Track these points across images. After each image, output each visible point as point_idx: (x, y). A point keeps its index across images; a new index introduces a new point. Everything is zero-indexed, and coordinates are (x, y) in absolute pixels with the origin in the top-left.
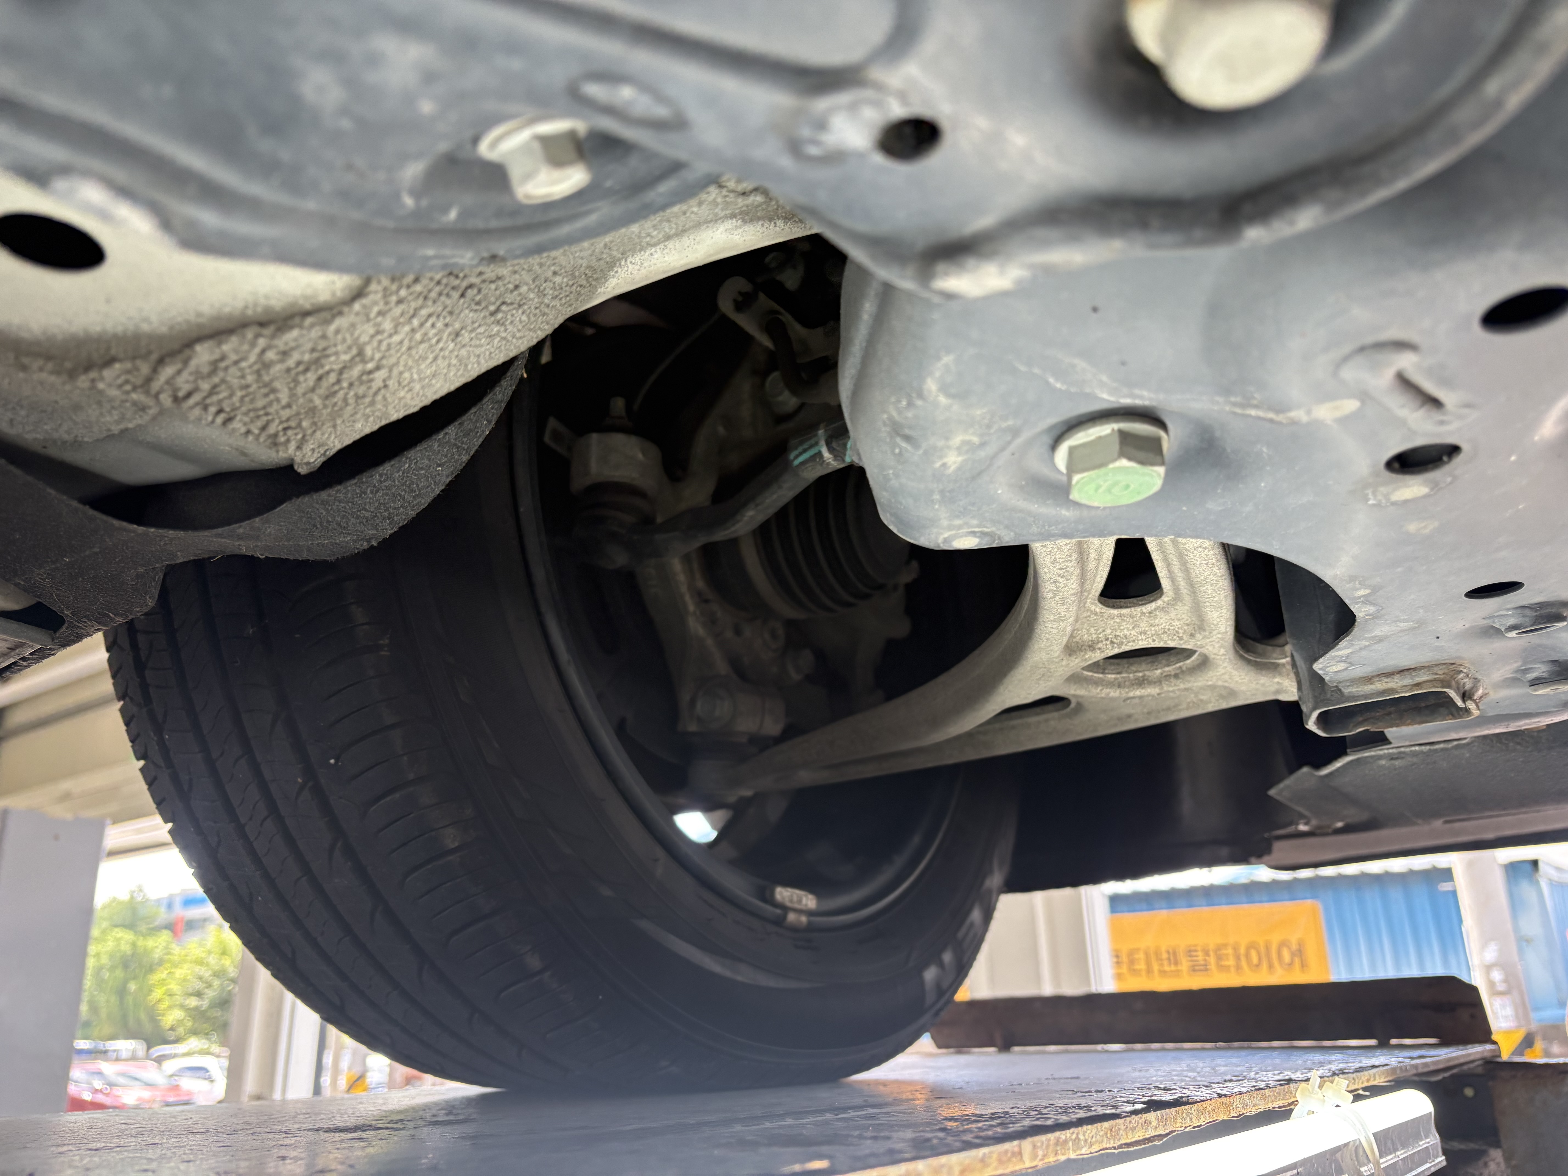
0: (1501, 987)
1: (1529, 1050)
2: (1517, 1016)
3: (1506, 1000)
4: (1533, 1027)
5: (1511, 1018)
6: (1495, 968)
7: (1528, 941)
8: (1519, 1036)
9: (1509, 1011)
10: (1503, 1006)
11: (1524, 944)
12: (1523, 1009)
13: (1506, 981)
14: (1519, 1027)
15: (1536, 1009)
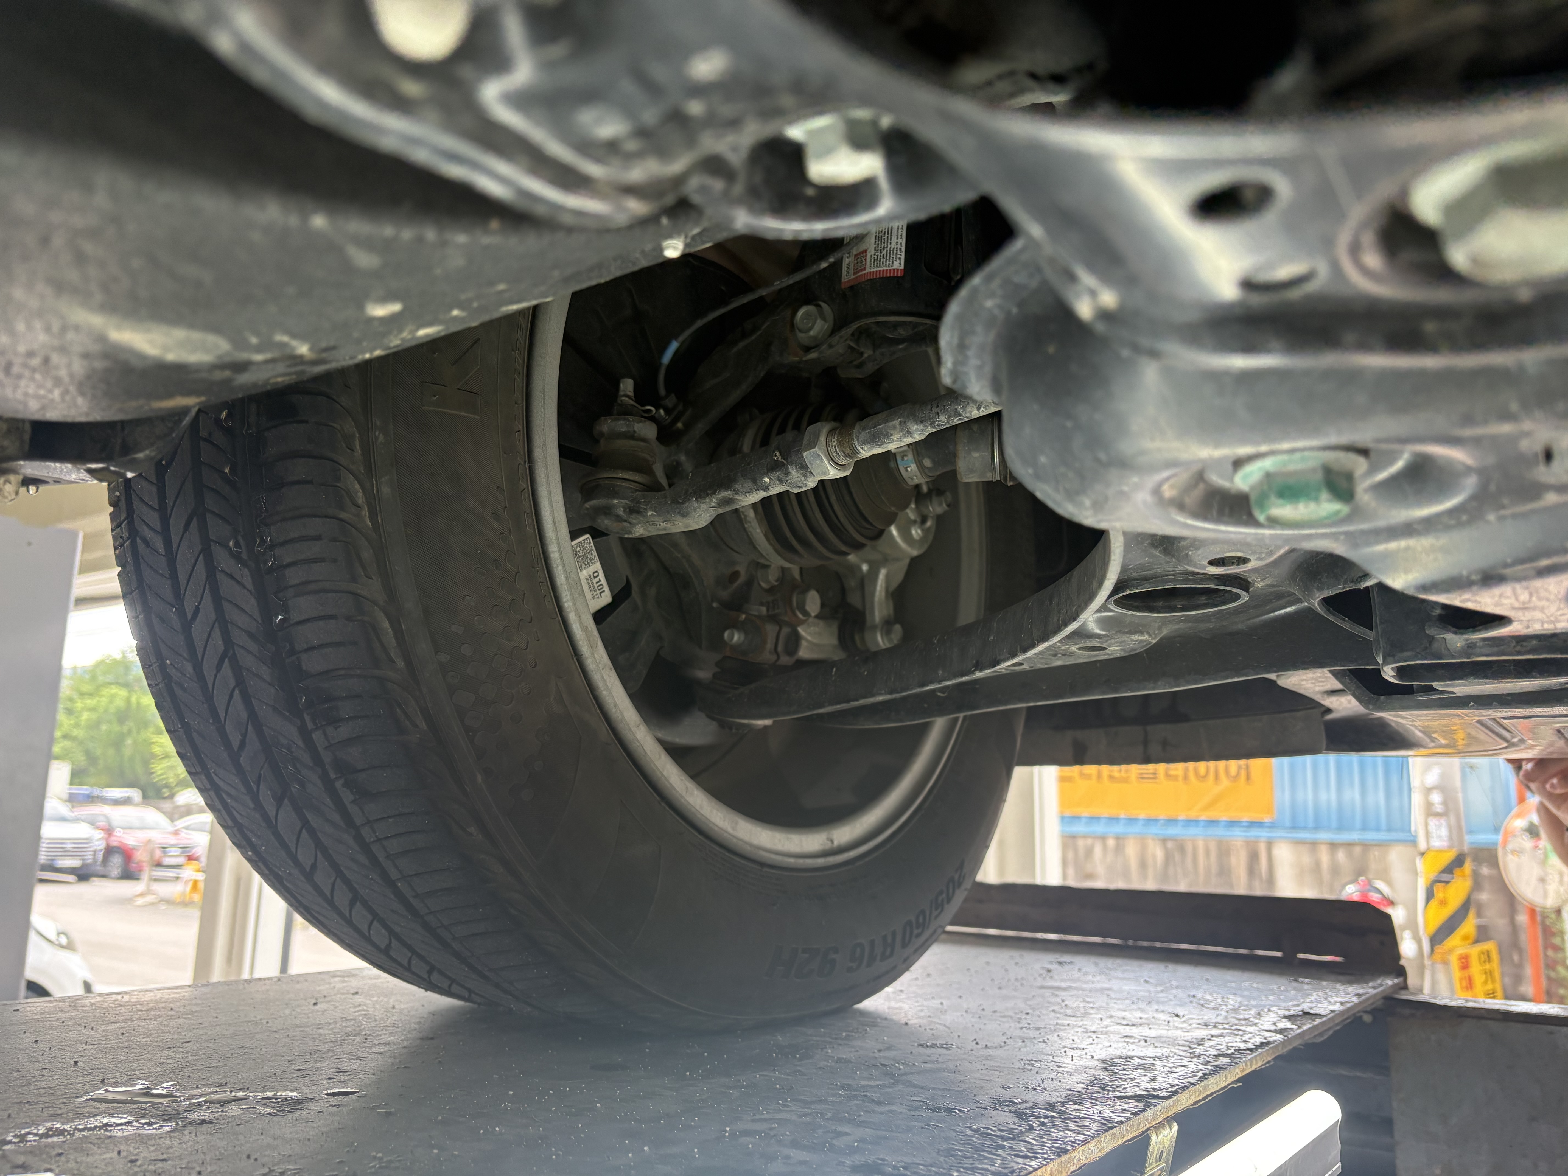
0: (1439, 808)
1: (1458, 869)
2: (1450, 838)
3: (1443, 821)
4: (1466, 848)
5: (1445, 839)
6: (1435, 791)
7: (1471, 767)
8: (1450, 856)
9: (1444, 832)
10: (1439, 827)
11: (1468, 770)
12: (1457, 831)
13: (1445, 803)
14: (1451, 847)
15: (1471, 832)
